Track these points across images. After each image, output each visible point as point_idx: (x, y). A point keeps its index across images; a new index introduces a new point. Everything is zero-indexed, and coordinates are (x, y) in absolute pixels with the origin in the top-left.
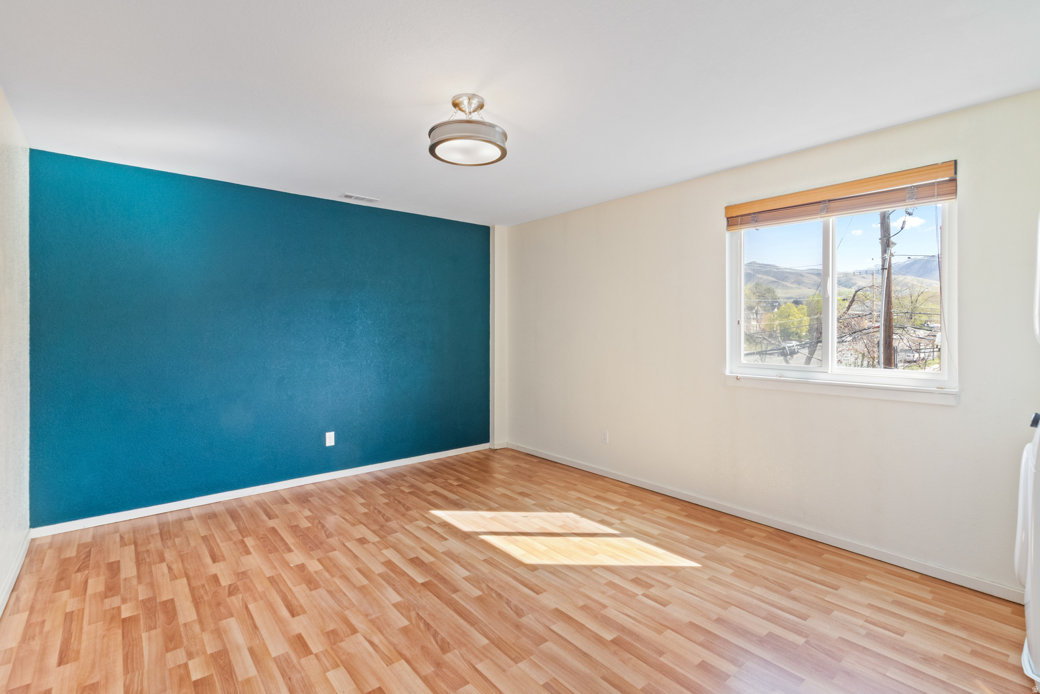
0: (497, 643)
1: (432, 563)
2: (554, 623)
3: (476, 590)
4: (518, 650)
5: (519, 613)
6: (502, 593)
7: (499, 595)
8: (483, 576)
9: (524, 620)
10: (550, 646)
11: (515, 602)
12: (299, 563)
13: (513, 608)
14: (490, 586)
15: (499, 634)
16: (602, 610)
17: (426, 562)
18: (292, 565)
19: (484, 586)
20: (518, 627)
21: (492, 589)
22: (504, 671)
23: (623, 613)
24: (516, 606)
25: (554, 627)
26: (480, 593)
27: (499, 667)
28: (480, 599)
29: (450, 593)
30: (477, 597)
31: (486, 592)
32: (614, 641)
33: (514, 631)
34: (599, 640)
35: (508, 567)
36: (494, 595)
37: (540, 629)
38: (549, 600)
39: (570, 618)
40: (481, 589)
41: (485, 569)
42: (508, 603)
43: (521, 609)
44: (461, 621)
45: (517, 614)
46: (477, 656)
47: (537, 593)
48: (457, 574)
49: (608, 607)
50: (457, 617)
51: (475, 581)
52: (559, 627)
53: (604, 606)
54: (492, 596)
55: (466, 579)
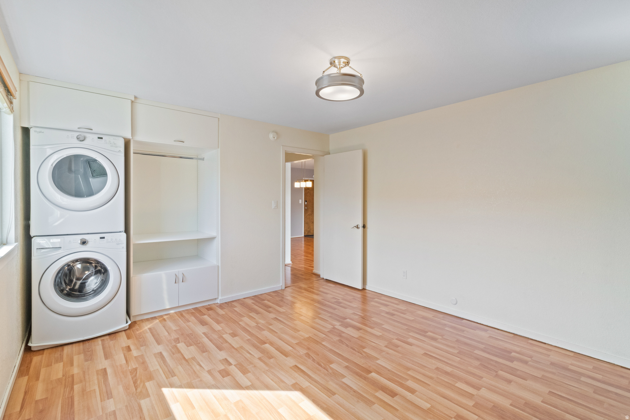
0: (317, 342)
1: (377, 391)
2: (290, 350)
3: (334, 368)
4: (309, 340)
5: (308, 355)
6: (317, 366)
7: (320, 365)
8: (332, 378)
9: (305, 351)
10: (294, 342)
11: (310, 361)
12: (481, 390)
13: (311, 357)
14: (326, 371)
15: (318, 346)
16: (262, 357)
17: (380, 391)
18: (483, 388)
19: (330, 371)
20: (309, 349)
21: (324, 368)
22: (314, 334)
23: (252, 355)
24: (309, 358)
25: (291, 348)
26: (332, 366)
27: (316, 335)
28: (331, 362)
29: (350, 366)
30: (333, 363)
31: (328, 366)
32: (265, 343)
33: (310, 347)
34: (271, 344)
35: (315, 387)
36: (322, 365)
37: (298, 348)
38: (290, 362)
39: (281, 353)
40: (331, 368)
41: (332, 385)
42: (314, 360)
43: (306, 357)
44: (337, 351)
45: (309, 354)
46: (326, 338)
47: (296, 366)
48: (351, 380)
49: (258, 358)
50: (340, 353)
51: (336, 375)
52: (288, 348)
53: (260, 359)
54: (324, 364)
55: (344, 376)
